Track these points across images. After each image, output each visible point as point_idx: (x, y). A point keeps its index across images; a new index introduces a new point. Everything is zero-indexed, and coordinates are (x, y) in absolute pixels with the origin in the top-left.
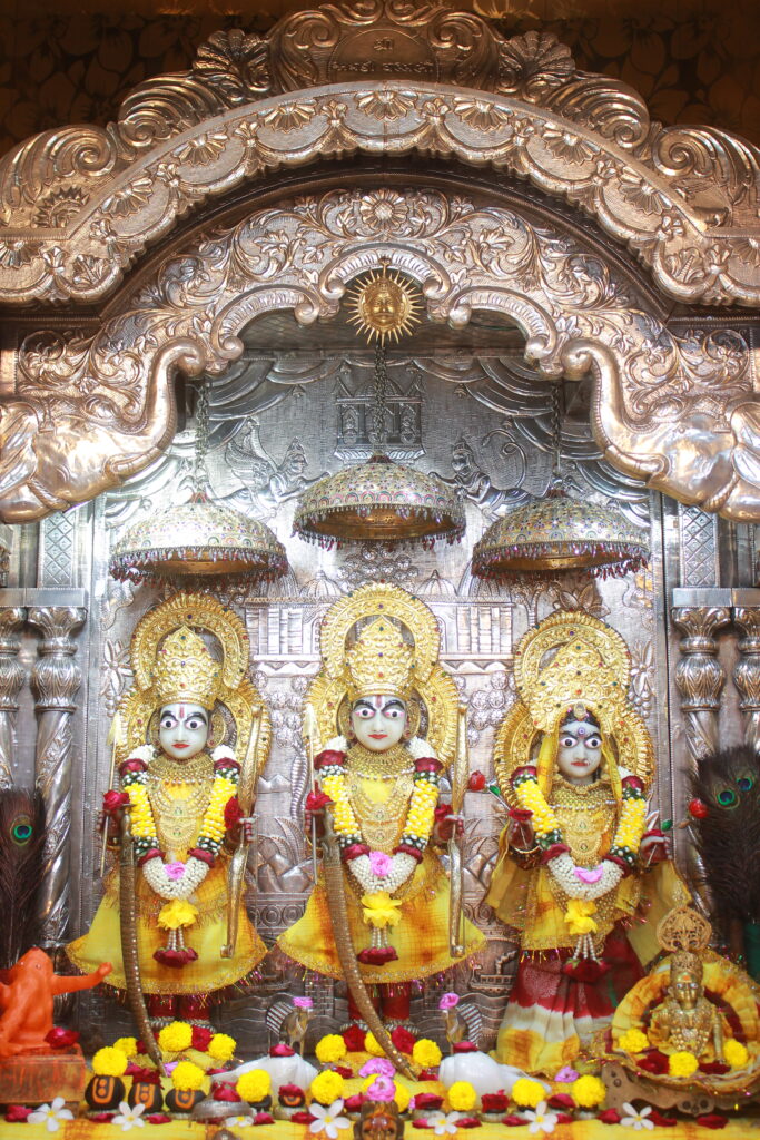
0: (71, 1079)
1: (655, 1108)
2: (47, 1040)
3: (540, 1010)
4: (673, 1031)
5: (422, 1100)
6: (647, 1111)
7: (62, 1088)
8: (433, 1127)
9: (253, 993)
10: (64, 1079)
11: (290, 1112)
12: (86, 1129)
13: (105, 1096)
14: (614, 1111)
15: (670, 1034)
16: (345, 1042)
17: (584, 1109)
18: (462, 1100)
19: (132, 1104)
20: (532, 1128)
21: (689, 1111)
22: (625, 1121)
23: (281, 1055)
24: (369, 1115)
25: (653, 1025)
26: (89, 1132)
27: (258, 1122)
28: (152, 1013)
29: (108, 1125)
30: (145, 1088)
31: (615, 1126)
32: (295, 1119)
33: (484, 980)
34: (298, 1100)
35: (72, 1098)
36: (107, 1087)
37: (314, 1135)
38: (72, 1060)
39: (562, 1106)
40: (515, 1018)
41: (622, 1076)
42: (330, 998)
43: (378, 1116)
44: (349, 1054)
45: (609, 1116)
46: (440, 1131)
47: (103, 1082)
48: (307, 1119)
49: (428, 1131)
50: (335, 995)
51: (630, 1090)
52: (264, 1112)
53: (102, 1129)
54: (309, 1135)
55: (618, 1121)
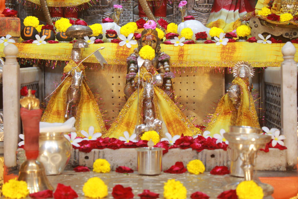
0: (14, 27)
1: (272, 35)
2: (3, 13)
3: (224, 11)
4: (282, 6)
5: (169, 35)
6: (269, 36)
7: (10, 31)
8: (174, 44)
9: (98, 13)
10: (11, 27)
11: (110, 40)
12: (21, 45)
13: (29, 34)
14: (254, 38)
15: (281, 7)
16: (137, 24)
17: (241, 38)
18: (186, 34)
19: (41, 36)
20: (217, 44)
21: (288, 37)
22: (259, 41)
23: (107, 22)
24: (145, 34)
25: (273, 6)
26: (22, 46)
27: (95, 43)
29: (31, 44)
30: (47, 31)
31: (255, 43)
32: (112, 42)
33: (200, 6)
34: (114, 35)
35: (15, 35)
36: (30, 30)
37: (121, 47)
38: (14, 19)
39: (230, 36)
40: (213, 18)
41: (258, 23)
42: (131, 15)
44: (139, 29)
45: (252, 40)
46: (176, 45)
47: (28, 28)
48: (118, 41)
49: (171, 45)
50: (134, 13)
51: (261, 29)
52: (99, 40)
53: (27, 46)
54: (119, 47)
55: (256, 41)
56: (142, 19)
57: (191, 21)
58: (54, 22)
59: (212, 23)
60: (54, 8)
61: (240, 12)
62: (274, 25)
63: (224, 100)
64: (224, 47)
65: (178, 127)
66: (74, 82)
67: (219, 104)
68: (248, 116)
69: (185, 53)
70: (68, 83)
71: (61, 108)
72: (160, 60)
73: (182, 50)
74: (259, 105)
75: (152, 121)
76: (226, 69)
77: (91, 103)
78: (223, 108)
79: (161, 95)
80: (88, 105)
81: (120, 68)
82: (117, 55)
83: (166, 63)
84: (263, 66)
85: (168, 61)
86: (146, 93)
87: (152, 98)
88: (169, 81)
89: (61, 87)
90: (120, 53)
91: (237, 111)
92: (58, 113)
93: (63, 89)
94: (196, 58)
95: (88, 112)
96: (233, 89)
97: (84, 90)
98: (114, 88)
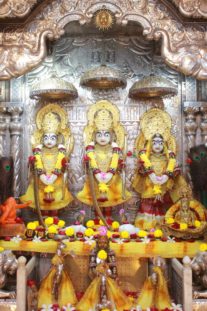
0: (21, 230)
1: (175, 237)
2: (15, 220)
3: (146, 214)
4: (181, 218)
5: (114, 236)
6: (174, 238)
7: (19, 233)
8: (117, 242)
9: (70, 210)
10: (20, 230)
11: (79, 239)
13: (30, 235)
14: (165, 238)
15: (180, 219)
16: (94, 222)
17: (157, 238)
18: (125, 236)
19: (37, 236)
20: (143, 243)
21: (185, 238)
22: (168, 241)
23: (77, 225)
24: (100, 239)
25: (176, 217)
26: (26, 243)
27: (70, 241)
28: (43, 215)
29: (31, 242)
30: (41, 233)
31: (165, 242)
32: (80, 240)
33: (131, 207)
34: (81, 236)
35: (22, 235)
36: (31, 232)
37: (86, 244)
38: (21, 226)
39: (152, 237)
40: (140, 216)
41: (167, 229)
42: (90, 212)
43: (103, 239)
44: (95, 225)
45: (164, 240)
46: (119, 243)
47: (30, 231)
48: (84, 240)
49: (116, 243)
50: (92, 211)
51: (169, 233)
52: (72, 239)
53: (30, 243)
54: (84, 244)
55: (166, 241)
56: (97, 218)
57: (127, 225)
58: (44, 220)
59: (139, 220)
60: (44, 210)
61: (155, 215)
62: (177, 231)
63: (148, 280)
64: (147, 245)
65: (121, 303)
66: (58, 271)
67: (145, 283)
68: (163, 292)
69: (124, 248)
70: (54, 271)
71: (50, 286)
72: (109, 254)
73: (122, 246)
74: (168, 284)
75: (106, 302)
76: (149, 259)
77: (68, 282)
78: (147, 285)
79: (111, 282)
80: (66, 284)
81: (85, 257)
82: (83, 249)
83: (113, 257)
84: (170, 257)
85: (114, 255)
86: (101, 282)
87: (105, 285)
88: (115, 268)
90: (85, 248)
91: (156, 288)
92: (48, 289)
93: (51, 274)
94: (130, 251)
95: (66, 288)
96: (154, 276)
98: (81, 267)
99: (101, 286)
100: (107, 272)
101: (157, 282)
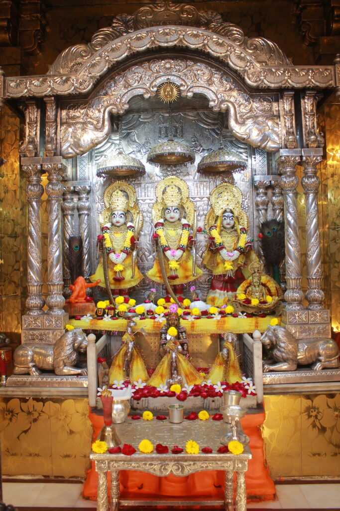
0: (91, 309)
1: (247, 313)
2: (85, 299)
3: (218, 291)
5: (185, 313)
6: (245, 314)
7: (89, 312)
9: (140, 289)
11: (150, 316)
13: (100, 313)
14: (236, 314)
15: (252, 294)
16: (165, 300)
17: (228, 314)
18: (196, 312)
19: (108, 315)
20: (214, 319)
21: (256, 314)
22: (239, 317)
23: (147, 303)
24: (171, 316)
25: (247, 292)
26: (97, 322)
27: (141, 319)
28: (113, 294)
29: (102, 320)
30: (111, 311)
32: (151, 318)
33: (203, 284)
34: (152, 313)
35: (92, 314)
36: (101, 311)
38: (91, 304)
39: (223, 314)
40: (211, 293)
41: (238, 305)
42: (161, 290)
43: (173, 316)
44: (166, 303)
45: (235, 315)
46: (190, 320)
47: (100, 310)
48: (154, 318)
49: (187, 320)
50: (163, 289)
51: (241, 309)
52: (143, 316)
53: (100, 322)
54: (155, 322)
55: (237, 317)
56: (168, 296)
57: (198, 302)
58: (114, 299)
59: (211, 297)
60: (115, 290)
61: (227, 292)
62: (248, 307)
63: (219, 356)
64: (218, 321)
65: (192, 378)
66: (129, 348)
67: (216, 358)
68: (234, 367)
69: (195, 325)
70: (125, 348)
71: (121, 363)
72: (180, 331)
73: (193, 323)
74: (240, 359)
75: (177, 378)
76: (220, 335)
77: (139, 359)
78: (218, 361)
79: (181, 358)
80: (137, 361)
81: (156, 334)
82: (154, 327)
83: (184, 333)
84: (242, 332)
85: (185, 332)
86: (172, 359)
87: (176, 362)
88: (186, 345)
89: (121, 350)
90: (156, 326)
91: (227, 363)
92: (119, 366)
93: (122, 351)
94: (202, 328)
95: (137, 365)
96: (225, 351)
97: (135, 352)
98: (152, 345)
99: (172, 362)
100: (178, 348)
101: (228, 357)
